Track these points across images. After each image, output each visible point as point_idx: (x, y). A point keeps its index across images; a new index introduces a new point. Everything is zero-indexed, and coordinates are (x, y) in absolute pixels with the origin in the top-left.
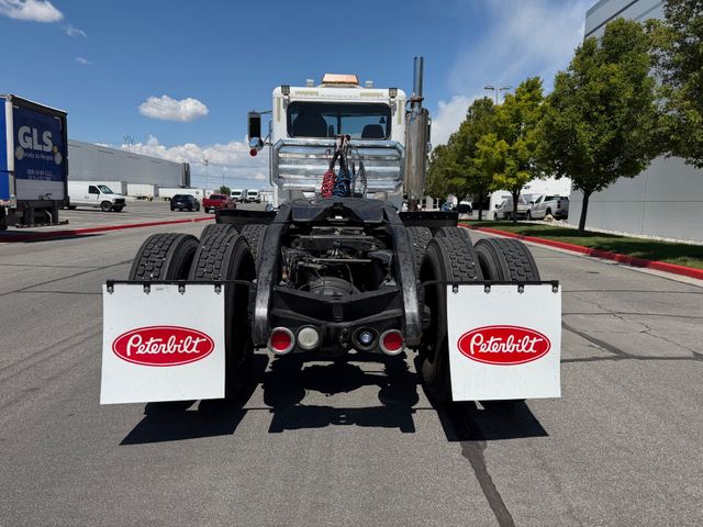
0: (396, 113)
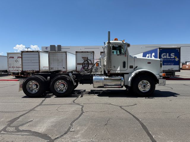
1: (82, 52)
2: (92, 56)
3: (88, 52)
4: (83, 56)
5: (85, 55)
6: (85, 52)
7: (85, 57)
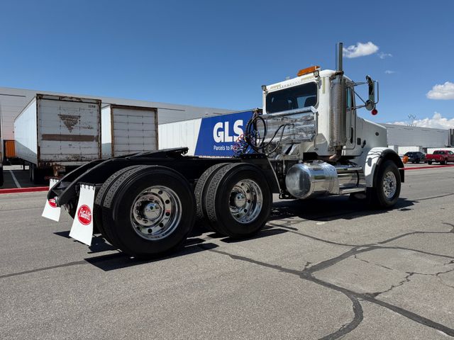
0: (321, 87)
1: (61, 99)
2: (95, 113)
3: (80, 101)
4: (63, 113)
5: (70, 109)
6: (71, 100)
7: (70, 117)
